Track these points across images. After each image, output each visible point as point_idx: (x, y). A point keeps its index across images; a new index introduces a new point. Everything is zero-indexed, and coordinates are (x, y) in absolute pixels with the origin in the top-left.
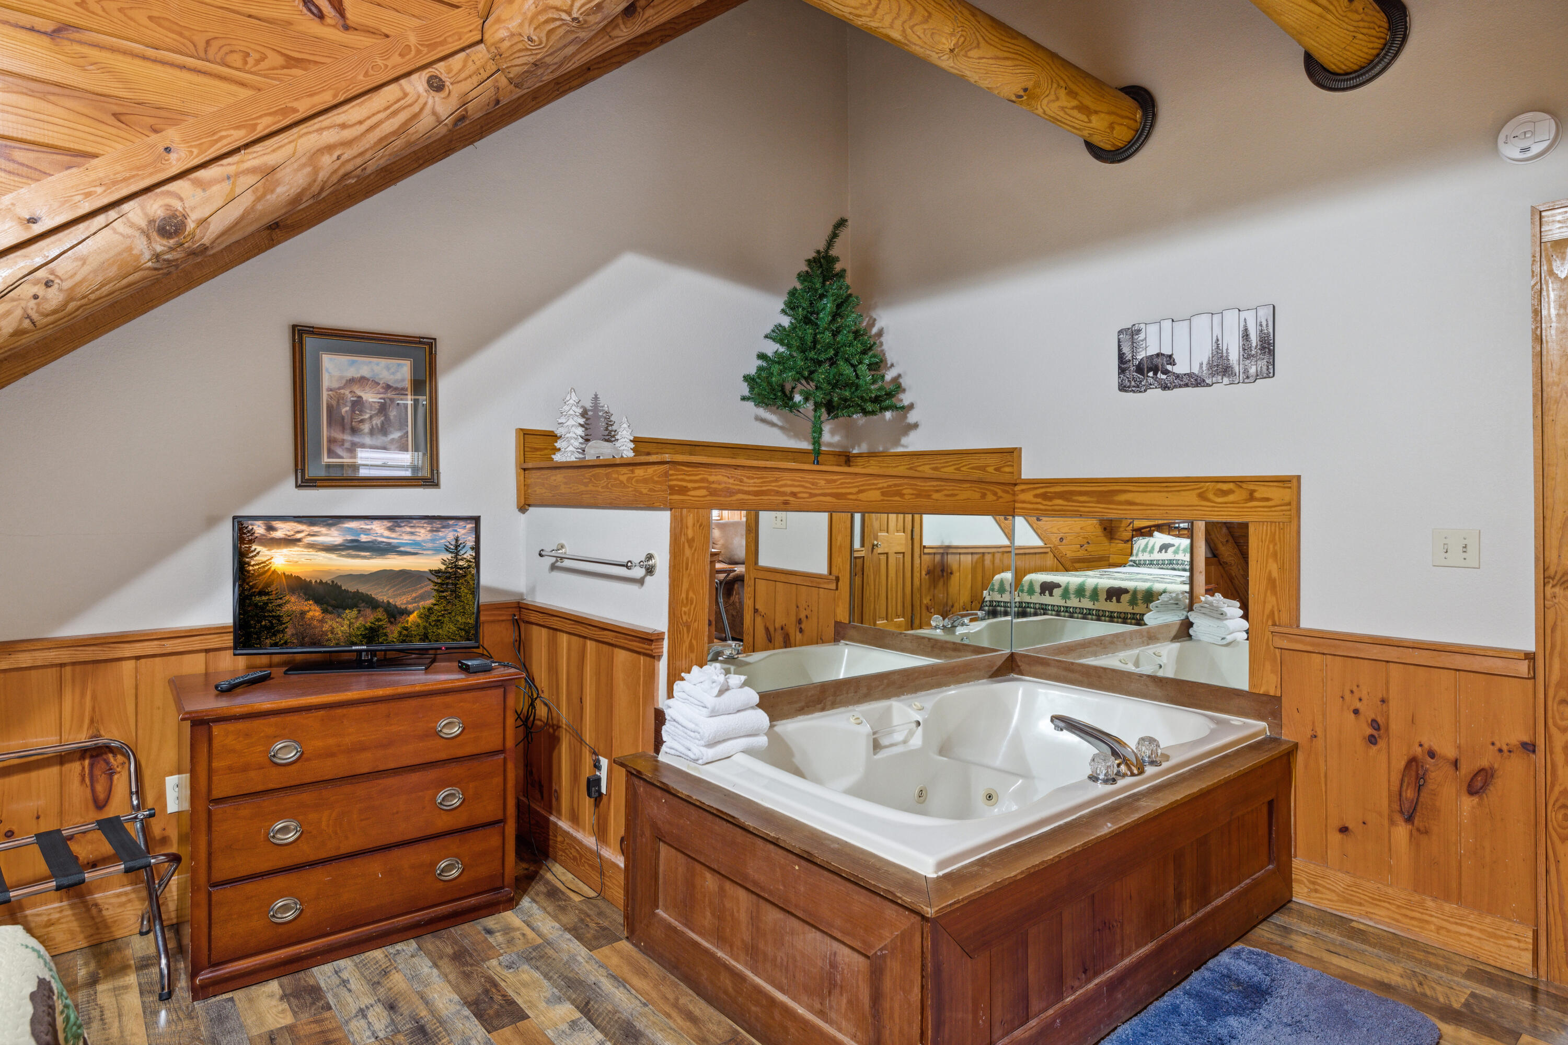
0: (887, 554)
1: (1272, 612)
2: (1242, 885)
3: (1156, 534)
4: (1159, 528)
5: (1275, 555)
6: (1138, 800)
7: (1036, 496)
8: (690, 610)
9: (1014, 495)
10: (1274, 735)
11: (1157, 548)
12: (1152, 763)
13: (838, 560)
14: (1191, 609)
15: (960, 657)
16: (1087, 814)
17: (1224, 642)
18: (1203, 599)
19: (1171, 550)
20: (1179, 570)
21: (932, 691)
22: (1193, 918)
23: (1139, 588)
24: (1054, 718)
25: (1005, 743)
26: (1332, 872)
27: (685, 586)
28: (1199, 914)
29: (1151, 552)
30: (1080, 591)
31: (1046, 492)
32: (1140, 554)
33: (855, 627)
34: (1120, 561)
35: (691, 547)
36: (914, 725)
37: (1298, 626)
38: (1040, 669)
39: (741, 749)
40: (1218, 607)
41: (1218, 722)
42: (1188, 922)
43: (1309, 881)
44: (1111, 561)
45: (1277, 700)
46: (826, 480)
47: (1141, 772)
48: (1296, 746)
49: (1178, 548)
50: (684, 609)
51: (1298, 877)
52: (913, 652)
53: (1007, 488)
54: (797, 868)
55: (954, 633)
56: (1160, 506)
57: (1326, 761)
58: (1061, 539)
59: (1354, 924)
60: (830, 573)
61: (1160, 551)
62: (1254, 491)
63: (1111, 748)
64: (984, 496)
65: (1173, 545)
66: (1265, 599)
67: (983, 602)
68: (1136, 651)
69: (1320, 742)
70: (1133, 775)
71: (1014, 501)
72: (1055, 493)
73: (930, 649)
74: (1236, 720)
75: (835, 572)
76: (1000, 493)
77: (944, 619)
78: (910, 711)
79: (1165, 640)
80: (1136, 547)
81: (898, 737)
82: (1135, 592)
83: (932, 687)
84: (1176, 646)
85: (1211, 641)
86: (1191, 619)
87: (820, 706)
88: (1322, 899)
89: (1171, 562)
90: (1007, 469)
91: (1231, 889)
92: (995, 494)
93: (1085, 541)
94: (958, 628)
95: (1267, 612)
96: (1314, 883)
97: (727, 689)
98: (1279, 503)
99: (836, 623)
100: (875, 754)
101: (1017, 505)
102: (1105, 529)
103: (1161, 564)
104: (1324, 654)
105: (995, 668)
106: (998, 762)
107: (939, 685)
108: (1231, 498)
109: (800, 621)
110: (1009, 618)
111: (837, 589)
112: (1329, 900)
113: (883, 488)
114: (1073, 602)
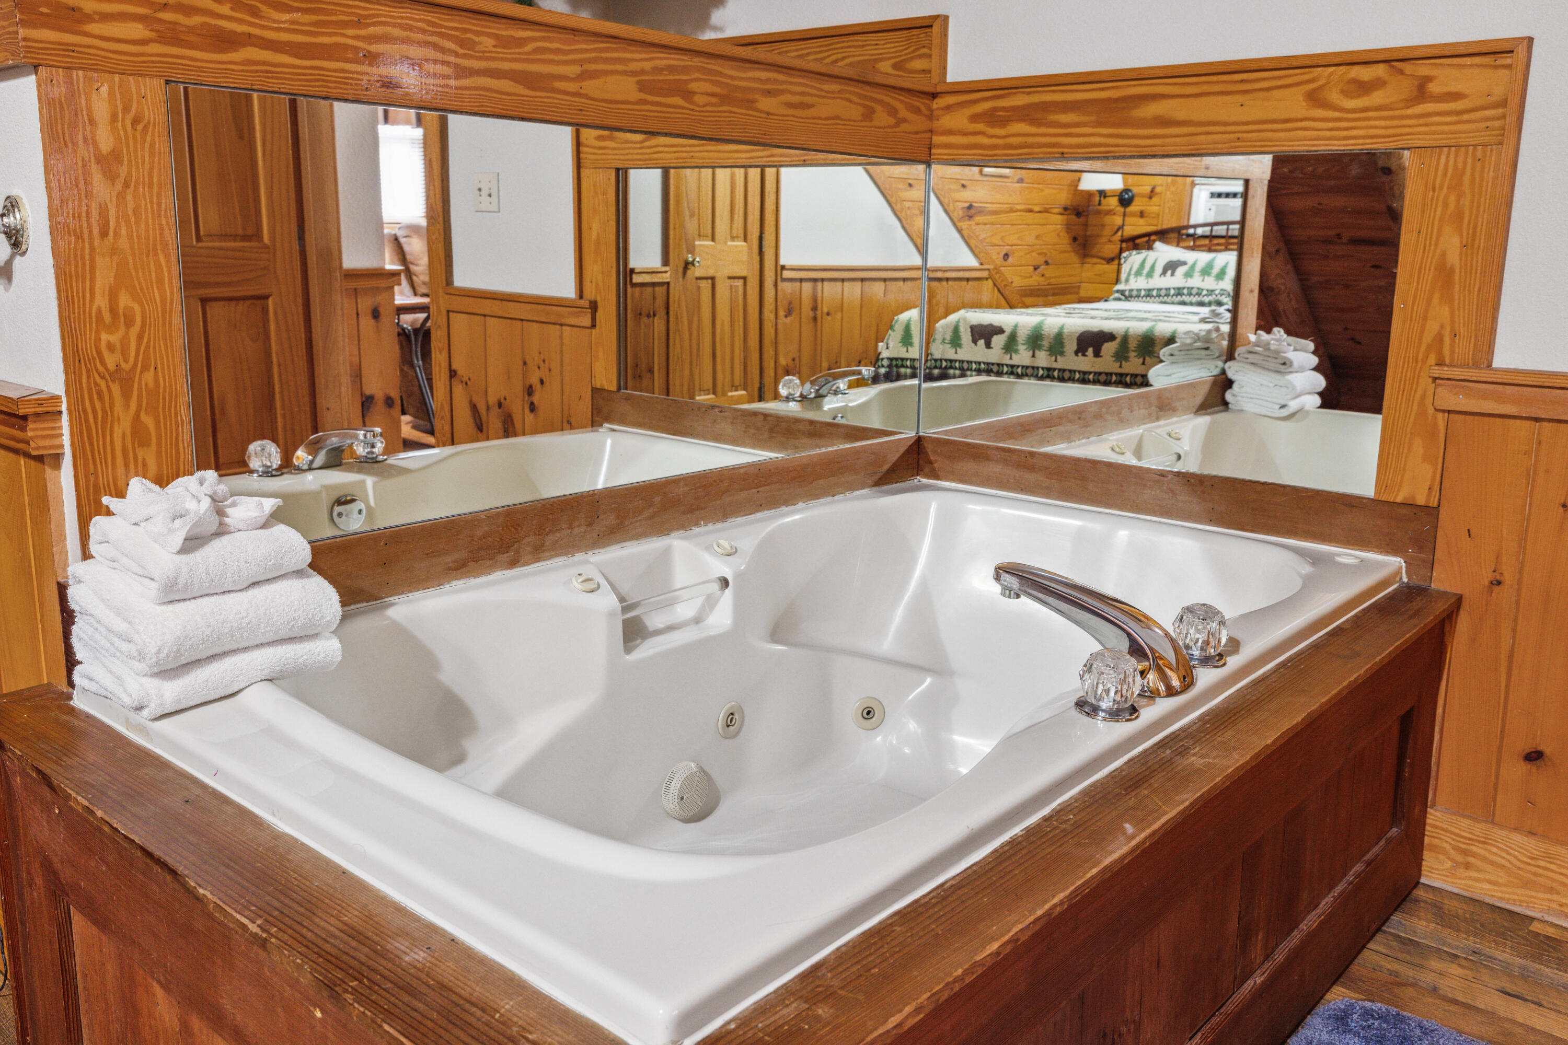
0: (713, 279)
1: (1439, 338)
2: (1350, 877)
3: (1158, 245)
4: (1163, 235)
5: (1458, 217)
6: (1184, 752)
7: (974, 118)
8: (125, 341)
9: (931, 117)
10: (1416, 581)
11: (1159, 269)
12: (1206, 661)
13: (593, 270)
14: (1230, 355)
15: (818, 447)
16: (1075, 799)
17: (1285, 413)
18: (1252, 338)
19: (1181, 270)
20: (1191, 304)
21: (759, 515)
22: (1269, 967)
23: (1131, 332)
24: (1002, 571)
25: (900, 613)
26: (1503, 833)
27: (104, 277)
28: (1280, 956)
29: (1150, 275)
30: (1036, 339)
31: (995, 109)
32: (1132, 279)
33: (628, 398)
34: (1098, 294)
35: (110, 177)
36: (716, 587)
37: (1489, 366)
38: (969, 466)
39: (265, 674)
40: (1278, 352)
41: (1315, 560)
42: (1258, 979)
43: (1455, 848)
44: (1083, 293)
45: (1431, 513)
46: (496, 37)
47: (1188, 682)
48: (1458, 602)
49: (1193, 267)
50: (104, 337)
51: (1436, 841)
52: (735, 442)
53: (917, 102)
54: (319, 1014)
55: (819, 407)
56: (1225, 124)
57: (1514, 630)
58: (1006, 256)
59: (1536, 927)
60: (581, 296)
61: (1164, 273)
62: (1429, 79)
63: (1129, 635)
64: (869, 114)
65: (1185, 263)
66: (1427, 311)
67: (877, 359)
68: (1138, 431)
69: (1505, 594)
70: (1171, 692)
71: (931, 131)
72: (1014, 109)
73: (766, 435)
74: (1347, 556)
75: (589, 293)
76: (903, 113)
77: (803, 384)
78: (708, 558)
79: (1186, 410)
80: (1125, 268)
81: (685, 611)
82: (1126, 338)
83: (760, 507)
84: (1204, 421)
85: (1264, 411)
86: (1231, 374)
87: (505, 557)
88: (1476, 880)
89: (1179, 292)
90: (918, 64)
91: (1332, 887)
92: (893, 112)
93: (1042, 259)
94: (827, 399)
95: (1428, 338)
96: (1465, 853)
97: (222, 531)
98: (1479, 102)
99: (595, 390)
100: (628, 650)
101: (936, 139)
102: (1075, 239)
103: (1162, 295)
104: (1537, 420)
105: (886, 467)
106: (887, 645)
107: (774, 502)
108: (1377, 97)
109: (530, 391)
110: (915, 382)
111: (594, 326)
112: (1490, 882)
113: (643, 72)
114: (1022, 357)
